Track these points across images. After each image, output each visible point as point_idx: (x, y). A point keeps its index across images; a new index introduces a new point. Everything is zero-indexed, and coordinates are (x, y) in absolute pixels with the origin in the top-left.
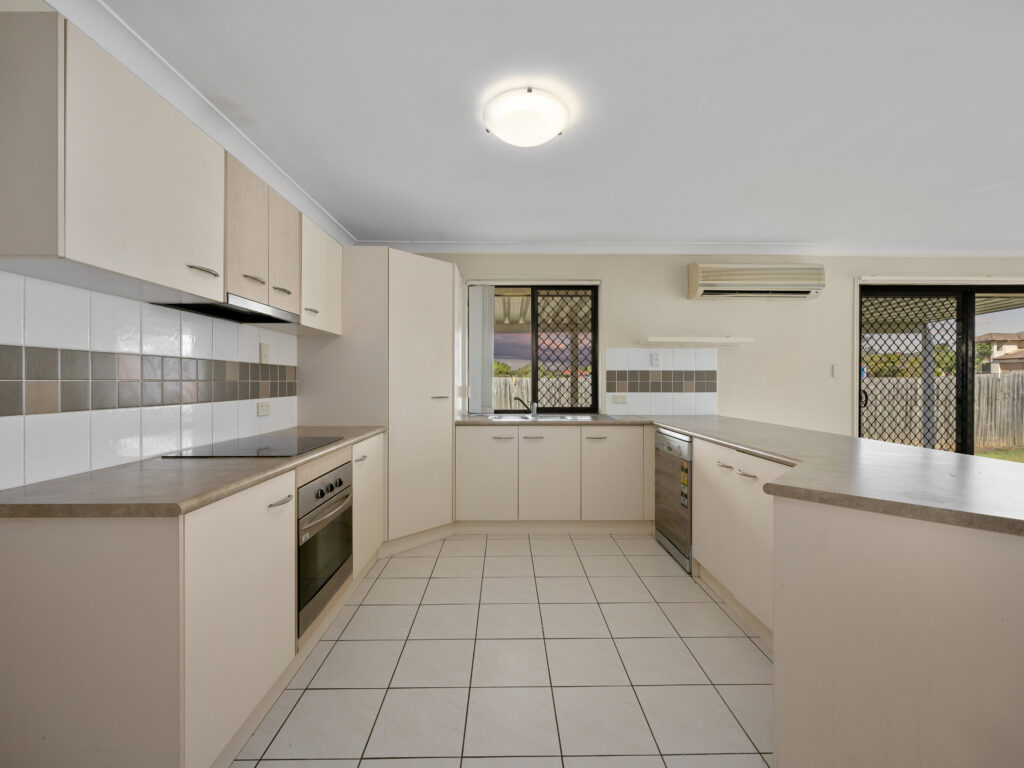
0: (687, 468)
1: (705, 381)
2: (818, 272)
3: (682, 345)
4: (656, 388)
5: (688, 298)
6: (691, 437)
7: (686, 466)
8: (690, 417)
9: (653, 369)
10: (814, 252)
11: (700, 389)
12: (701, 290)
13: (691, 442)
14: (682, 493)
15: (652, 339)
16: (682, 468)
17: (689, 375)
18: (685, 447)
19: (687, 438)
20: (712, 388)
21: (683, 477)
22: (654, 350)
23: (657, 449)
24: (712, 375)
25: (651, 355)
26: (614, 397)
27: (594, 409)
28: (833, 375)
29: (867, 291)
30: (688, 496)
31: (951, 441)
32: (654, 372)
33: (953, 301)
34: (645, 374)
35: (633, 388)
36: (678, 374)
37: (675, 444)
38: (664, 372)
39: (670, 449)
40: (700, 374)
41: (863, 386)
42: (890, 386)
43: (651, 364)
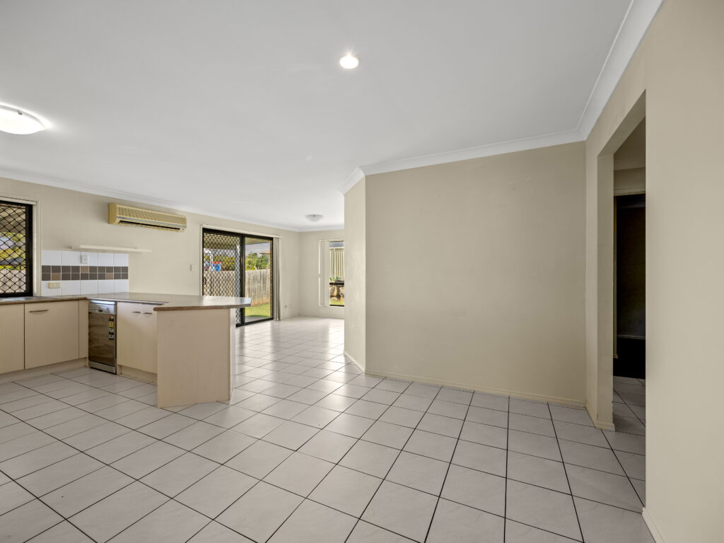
0: (113, 319)
1: (121, 273)
2: (183, 220)
3: (104, 251)
4: (85, 277)
5: (109, 223)
6: (116, 302)
7: (112, 318)
8: (111, 294)
9: (83, 265)
10: (182, 209)
11: (117, 277)
12: (118, 220)
13: (116, 305)
14: (110, 333)
15: (82, 247)
16: (110, 320)
17: (109, 269)
18: (112, 308)
19: (113, 303)
20: (125, 277)
21: (111, 324)
22: (83, 253)
23: (89, 313)
24: (125, 269)
25: (81, 257)
26: (49, 284)
27: (29, 292)
28: (191, 269)
29: (205, 230)
30: (114, 334)
31: (238, 293)
32: (83, 267)
33: (238, 238)
34: (76, 269)
35: (65, 278)
36: (102, 269)
37: (104, 308)
38: (91, 267)
39: (101, 311)
40: (117, 269)
41: (205, 275)
42: (225, 275)
43: (81, 262)
